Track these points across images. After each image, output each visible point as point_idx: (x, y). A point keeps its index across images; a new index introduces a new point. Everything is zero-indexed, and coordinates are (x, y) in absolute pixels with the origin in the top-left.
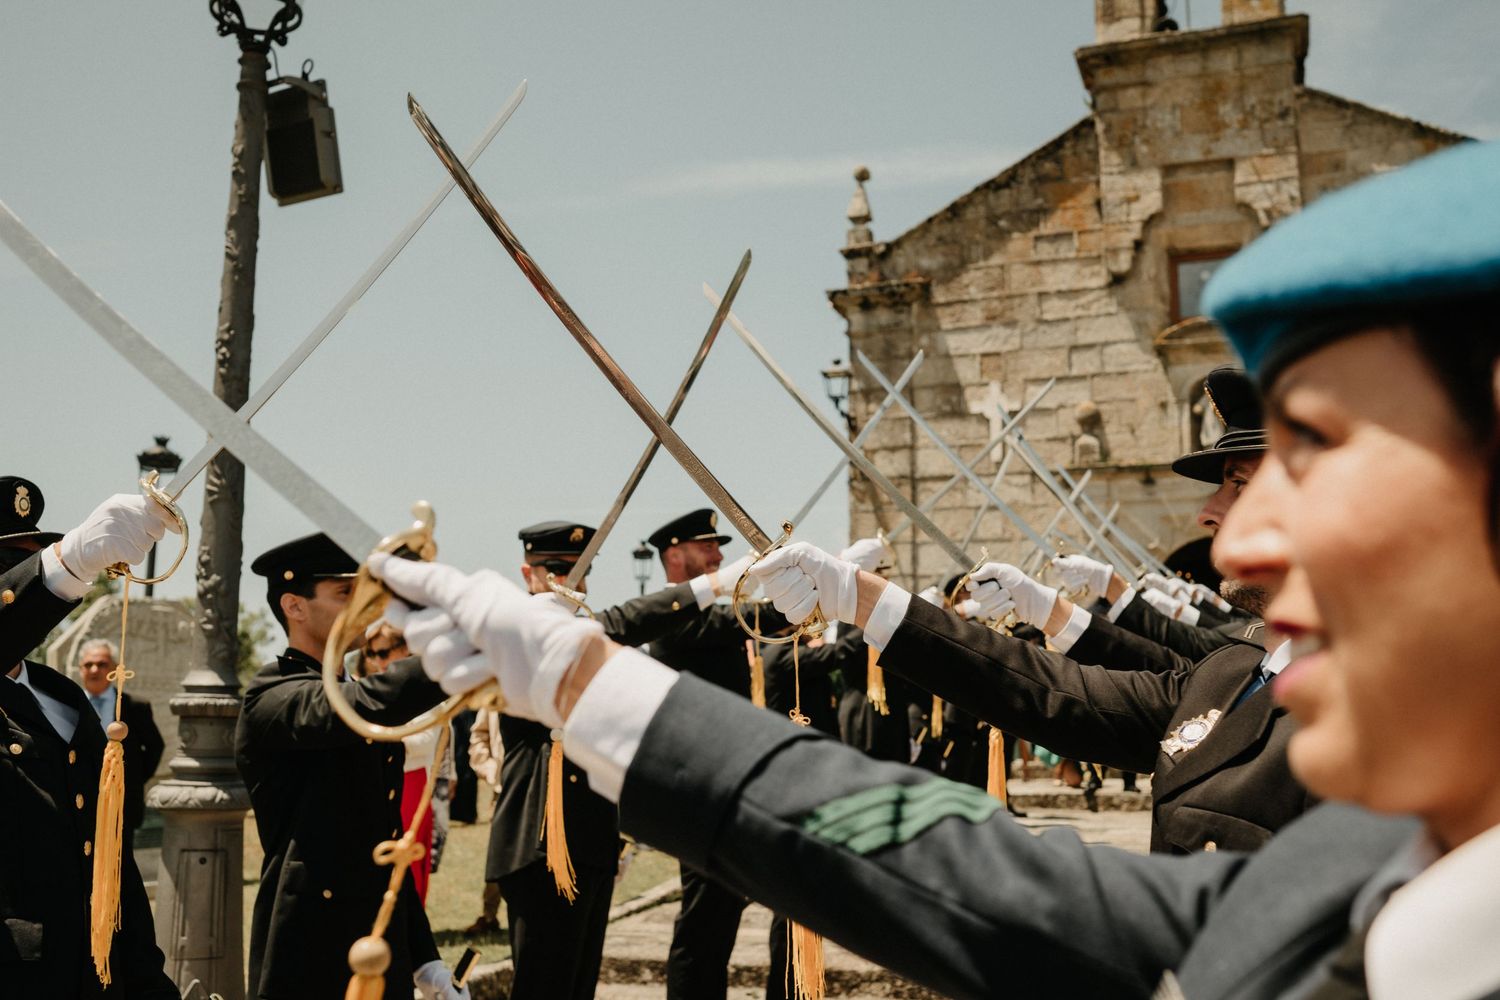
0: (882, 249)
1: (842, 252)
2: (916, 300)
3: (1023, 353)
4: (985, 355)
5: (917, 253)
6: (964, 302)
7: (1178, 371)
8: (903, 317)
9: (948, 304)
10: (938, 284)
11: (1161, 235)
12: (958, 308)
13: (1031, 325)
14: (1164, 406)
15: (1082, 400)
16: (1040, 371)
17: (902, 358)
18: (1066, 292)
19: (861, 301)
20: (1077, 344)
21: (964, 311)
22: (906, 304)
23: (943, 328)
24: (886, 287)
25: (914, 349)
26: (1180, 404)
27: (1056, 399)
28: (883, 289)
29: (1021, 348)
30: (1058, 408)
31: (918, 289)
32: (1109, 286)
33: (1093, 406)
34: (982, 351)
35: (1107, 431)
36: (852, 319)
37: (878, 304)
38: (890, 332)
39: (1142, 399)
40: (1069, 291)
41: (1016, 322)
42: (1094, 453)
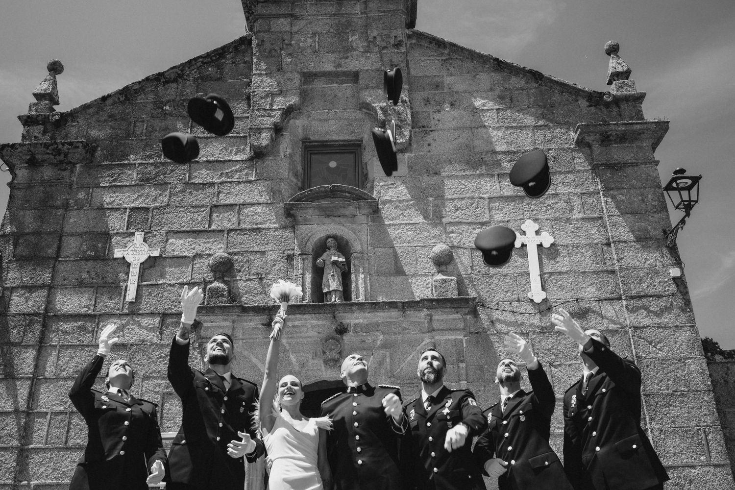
0: (57, 117)
1: (20, 118)
2: (80, 161)
3: (168, 210)
4: (133, 209)
5: (89, 125)
6: (124, 165)
7: (303, 229)
8: (65, 174)
9: (109, 167)
10: (102, 150)
11: (298, 124)
12: (117, 170)
13: (180, 188)
14: (290, 258)
15: (218, 250)
16: (183, 225)
17: (58, 208)
18: (214, 162)
19: (28, 157)
20: (218, 204)
21: (122, 173)
22: (70, 163)
23: (101, 185)
24: (52, 144)
25: (71, 201)
26: (304, 257)
27: (194, 249)
28: (49, 146)
29: (168, 205)
30: (194, 257)
31: (80, 150)
32: (251, 159)
33: (226, 255)
34: (132, 205)
35: (237, 278)
36: (17, 172)
37: (44, 161)
38: (50, 186)
39: (271, 253)
40: (217, 161)
41: (166, 184)
42: (222, 296)
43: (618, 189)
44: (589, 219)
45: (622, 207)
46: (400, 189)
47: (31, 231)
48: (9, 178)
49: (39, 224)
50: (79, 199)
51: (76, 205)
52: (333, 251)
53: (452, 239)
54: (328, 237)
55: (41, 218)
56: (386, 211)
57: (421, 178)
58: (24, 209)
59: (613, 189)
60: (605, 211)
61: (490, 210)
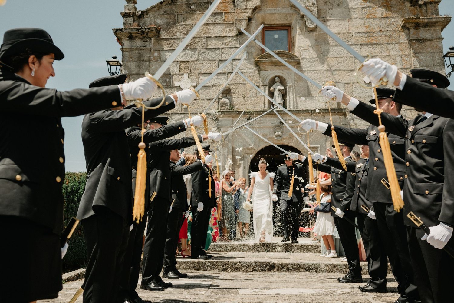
0: (140, 13)
1: (121, 13)
2: (153, 37)
3: (198, 62)
4: (181, 62)
5: (155, 17)
6: (174, 39)
7: (263, 73)
8: (147, 43)
9: (167, 39)
10: (163, 31)
11: (259, 16)
12: (171, 41)
13: (203, 50)
15: (224, 83)
16: (206, 70)
17: (146, 61)
18: (218, 37)
19: (129, 35)
20: (222, 59)
21: (174, 43)
22: (149, 38)
23: (165, 49)
24: (140, 29)
25: (151, 58)
26: (265, 87)
27: (212, 82)
28: (139, 30)
29: (198, 60)
30: (213, 86)
31: (154, 31)
32: (237, 36)
33: (228, 86)
34: (181, 60)
35: (233, 97)
36: (124, 42)
37: (136, 37)
38: (141, 50)
39: (248, 84)
40: (220, 37)
41: (196, 49)
42: (227, 105)
43: (421, 53)
44: (404, 69)
45: (422, 63)
46: (311, 51)
47: (135, 73)
48: (121, 47)
49: (138, 69)
50: (155, 56)
51: (154, 59)
52: (278, 84)
53: (336, 78)
54: (276, 77)
55: (139, 66)
56: (303, 64)
57: (321, 46)
58: (130, 61)
59: (418, 53)
60: (413, 64)
61: (355, 63)
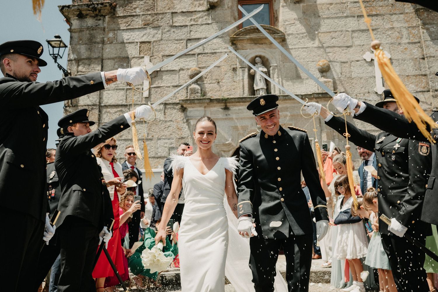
2: (108, 14)
3: (161, 42)
4: (142, 43)
6: (133, 16)
7: (241, 52)
8: (100, 22)
9: (125, 17)
10: (119, 7)
12: (130, 19)
13: (167, 28)
14: (234, 70)
15: (193, 66)
16: (171, 51)
17: (98, 43)
18: (186, 12)
19: (78, 13)
20: (191, 38)
21: (133, 21)
22: (102, 15)
23: (121, 28)
24: (91, 5)
25: (105, 39)
26: (243, 69)
27: (179, 65)
28: (90, 6)
29: (162, 40)
30: (180, 70)
31: (108, 7)
32: (208, 10)
33: (198, 69)
34: (141, 40)
35: (205, 82)
36: (72, 22)
37: (87, 15)
38: (93, 30)
39: (223, 67)
40: (188, 12)
41: (159, 27)
42: (198, 93)
43: (431, 24)
44: (412, 43)
45: (433, 35)
46: (298, 26)
47: (85, 57)
48: (69, 27)
49: (89, 53)
50: (110, 37)
51: (109, 41)
52: (259, 65)
53: (329, 57)
54: (256, 57)
55: (90, 49)
56: (290, 40)
57: (310, 20)
58: (79, 44)
59: (428, 24)
60: (422, 37)
61: (352, 38)
